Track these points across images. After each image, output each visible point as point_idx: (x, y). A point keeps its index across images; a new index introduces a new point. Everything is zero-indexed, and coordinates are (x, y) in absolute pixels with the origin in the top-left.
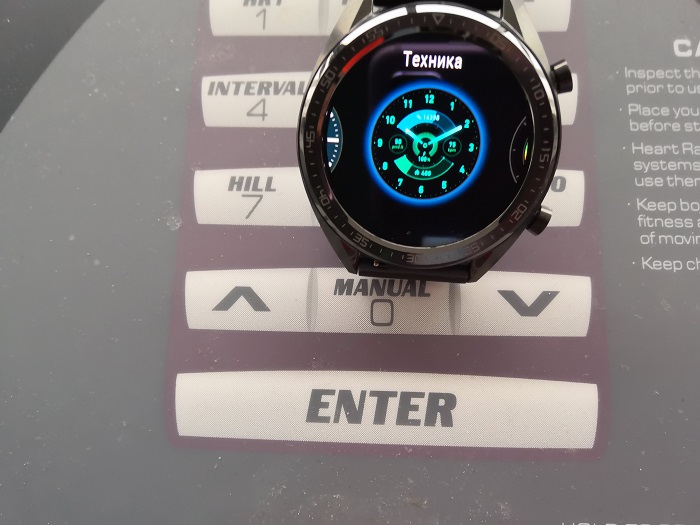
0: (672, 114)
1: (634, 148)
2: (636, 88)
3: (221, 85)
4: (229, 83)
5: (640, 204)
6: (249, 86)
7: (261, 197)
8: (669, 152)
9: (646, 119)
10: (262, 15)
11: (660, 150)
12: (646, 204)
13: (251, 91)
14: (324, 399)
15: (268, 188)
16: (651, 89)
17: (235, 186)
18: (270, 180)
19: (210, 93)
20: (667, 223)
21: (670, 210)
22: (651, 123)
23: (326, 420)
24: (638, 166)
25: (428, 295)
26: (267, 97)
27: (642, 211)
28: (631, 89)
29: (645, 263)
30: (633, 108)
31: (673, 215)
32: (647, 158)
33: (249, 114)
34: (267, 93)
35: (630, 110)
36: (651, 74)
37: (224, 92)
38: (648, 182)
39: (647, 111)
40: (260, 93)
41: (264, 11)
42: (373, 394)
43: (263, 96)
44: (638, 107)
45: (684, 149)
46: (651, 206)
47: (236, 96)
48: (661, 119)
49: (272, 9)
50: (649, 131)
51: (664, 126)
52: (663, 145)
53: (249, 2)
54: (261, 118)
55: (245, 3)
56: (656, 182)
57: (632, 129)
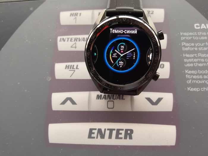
0: (195, 45)
1: (184, 55)
2: (184, 38)
3: (63, 39)
4: (66, 38)
5: (186, 72)
7: (75, 71)
8: (194, 56)
9: (187, 47)
10: (75, 19)
11: (192, 56)
12: (188, 71)
13: (72, 40)
14: (93, 131)
15: (77, 68)
16: (188, 38)
17: (67, 68)
18: (77, 66)
19: (60, 41)
20: (194, 77)
21: (195, 73)
22: (189, 48)
23: (94, 138)
24: (185, 60)
25: (124, 99)
27: (187, 74)
28: (183, 38)
29: (189, 89)
30: (183, 44)
31: (196, 75)
32: (188, 58)
33: (71, 47)
34: (77, 41)
35: (182, 44)
36: (188, 34)
37: (64, 41)
38: (188, 65)
39: (188, 45)
41: (76, 18)
42: (108, 129)
43: (75, 42)
44: (185, 43)
45: (199, 55)
46: (190, 72)
47: (68, 42)
48: (192, 47)
49: (78, 17)
50: (188, 50)
51: (193, 49)
52: (193, 54)
53: (72, 15)
54: (75, 48)
55: (71, 16)
56: (191, 65)
57: (183, 50)
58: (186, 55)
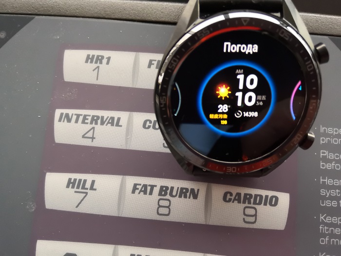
1: (322, 180)
2: (326, 140)
3: (67, 115)
4: (73, 114)
5: (322, 218)
6: (85, 118)
7: (87, 193)
9: (330, 161)
10: (96, 71)
11: (338, 182)
12: (325, 218)
13: (86, 121)
15: (92, 188)
16: (336, 141)
17: (71, 185)
18: (93, 182)
19: (60, 120)
20: (337, 231)
21: (339, 222)
22: (333, 164)
24: (323, 192)
26: (96, 126)
27: (323, 222)
30: (324, 153)
33: (83, 137)
34: (96, 123)
36: (336, 131)
37: (69, 120)
39: (332, 156)
40: (91, 123)
41: (98, 67)
43: (93, 125)
44: (327, 153)
46: (328, 220)
47: (76, 125)
49: (103, 66)
50: (332, 169)
52: (339, 179)
54: (91, 140)
55: (87, 61)
56: (333, 203)
57: (321, 167)
58: (326, 180)
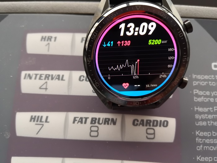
0: (211, 94)
1: (196, 109)
2: (197, 83)
3: (29, 75)
4: (33, 74)
5: (197, 133)
6: (41, 76)
8: (209, 110)
9: (200, 96)
10: (48, 46)
11: (206, 110)
12: (199, 133)
13: (42, 78)
15: (46, 121)
16: (203, 83)
17: (33, 120)
18: (47, 117)
19: (25, 78)
20: (207, 141)
21: (208, 135)
22: (202, 98)
24: (197, 116)
26: (48, 81)
27: (198, 136)
28: (195, 83)
29: (198, 158)
30: (196, 91)
31: (210, 138)
32: (201, 113)
33: (40, 88)
35: (195, 92)
36: (203, 77)
37: (31, 78)
38: (201, 124)
39: (201, 93)
40: (45, 79)
41: (49, 44)
43: (46, 80)
44: (198, 91)
45: (215, 109)
46: (201, 134)
47: (35, 80)
48: (206, 96)
49: (52, 43)
50: (201, 102)
51: (207, 100)
52: (207, 108)
53: (43, 40)
54: (45, 90)
55: (41, 40)
56: (204, 123)
57: (195, 101)
58: (198, 109)
